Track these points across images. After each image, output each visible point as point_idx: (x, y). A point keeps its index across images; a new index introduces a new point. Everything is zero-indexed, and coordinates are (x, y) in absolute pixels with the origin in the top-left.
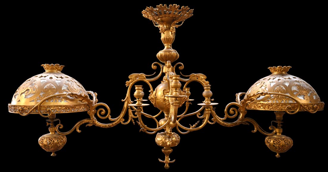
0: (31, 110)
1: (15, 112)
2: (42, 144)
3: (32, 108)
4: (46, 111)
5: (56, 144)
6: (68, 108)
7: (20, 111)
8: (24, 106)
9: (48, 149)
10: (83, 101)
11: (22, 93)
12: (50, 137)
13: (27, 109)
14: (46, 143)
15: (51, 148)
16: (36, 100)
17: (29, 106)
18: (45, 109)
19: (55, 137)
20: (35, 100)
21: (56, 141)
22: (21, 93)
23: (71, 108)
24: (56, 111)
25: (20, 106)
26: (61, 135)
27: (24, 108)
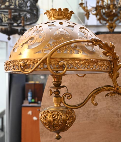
0: (37, 65)
1: (15, 69)
2: (46, 120)
3: (39, 62)
4: (57, 66)
5: (64, 120)
6: (89, 63)
7: (22, 68)
8: (28, 59)
9: (53, 127)
10: (107, 55)
11: (24, 44)
12: (56, 110)
13: (31, 63)
14: (50, 118)
15: (57, 126)
16: (44, 50)
17: (34, 59)
18: (57, 63)
19: (62, 111)
20: (42, 51)
21: (64, 117)
22: (22, 44)
23: (91, 64)
24: (72, 67)
25: (22, 60)
26: (70, 108)
27: (26, 62)
